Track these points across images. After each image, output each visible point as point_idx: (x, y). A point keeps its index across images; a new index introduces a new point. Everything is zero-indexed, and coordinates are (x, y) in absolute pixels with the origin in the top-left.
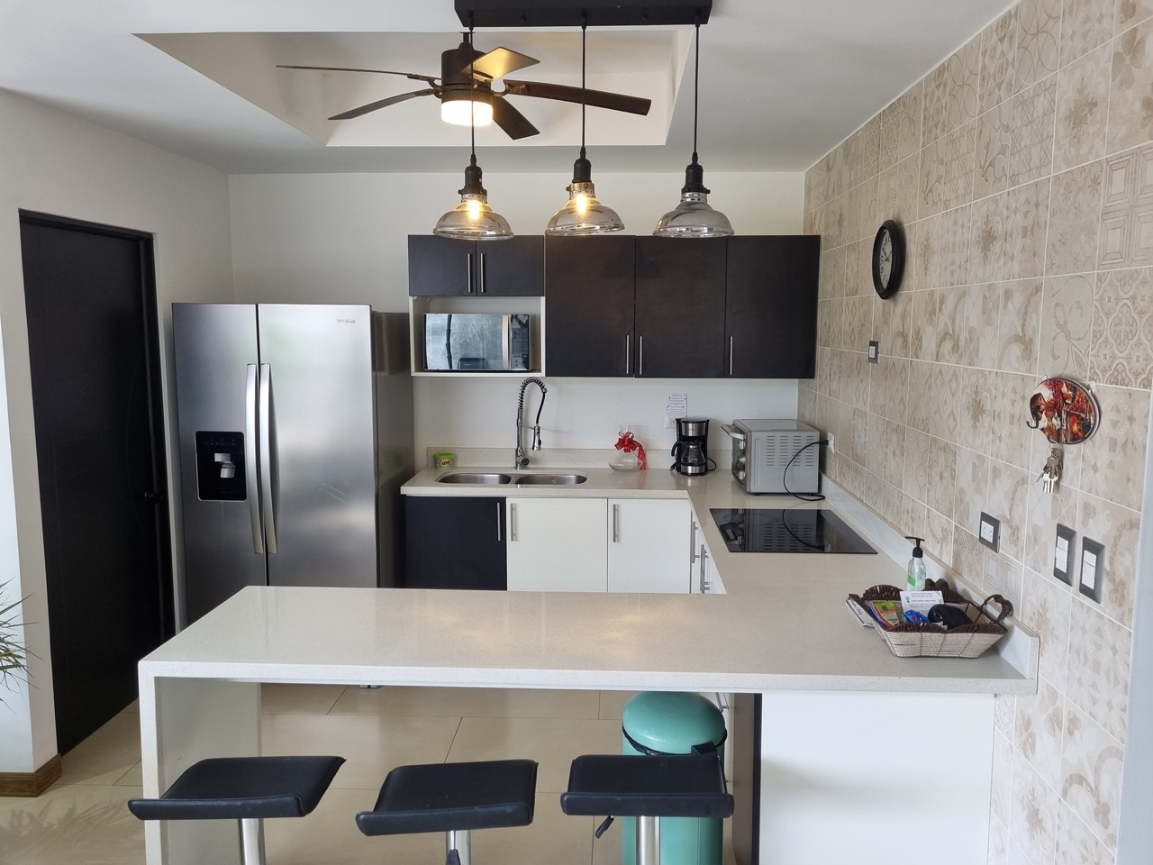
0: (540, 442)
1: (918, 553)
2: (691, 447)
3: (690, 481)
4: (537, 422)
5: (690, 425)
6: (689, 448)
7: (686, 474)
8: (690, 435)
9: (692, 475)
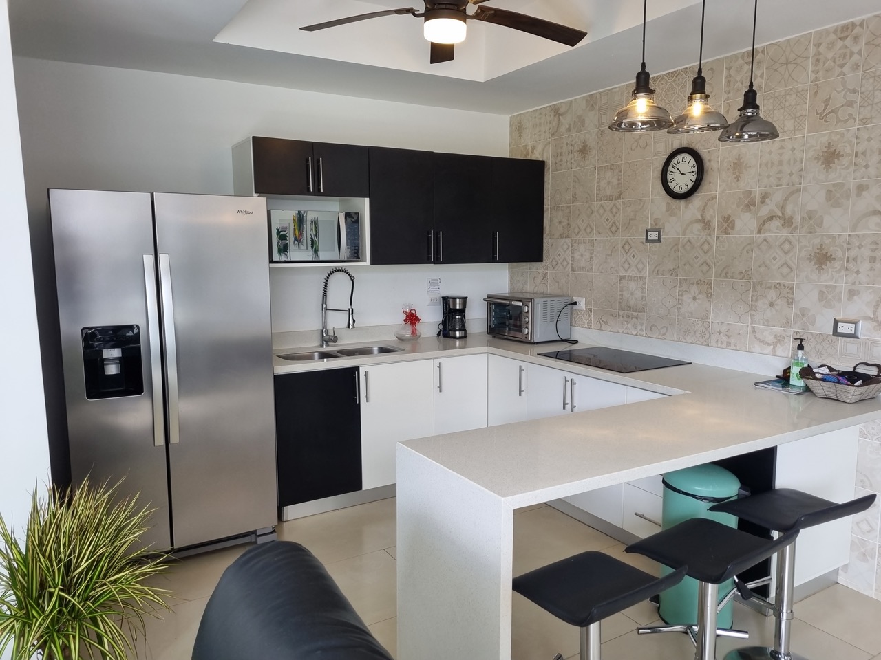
0: (354, 321)
1: (801, 347)
2: (457, 317)
3: (458, 343)
4: (351, 304)
5: (458, 300)
6: (455, 318)
7: (455, 337)
8: (458, 307)
9: (460, 338)
